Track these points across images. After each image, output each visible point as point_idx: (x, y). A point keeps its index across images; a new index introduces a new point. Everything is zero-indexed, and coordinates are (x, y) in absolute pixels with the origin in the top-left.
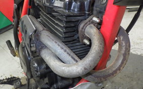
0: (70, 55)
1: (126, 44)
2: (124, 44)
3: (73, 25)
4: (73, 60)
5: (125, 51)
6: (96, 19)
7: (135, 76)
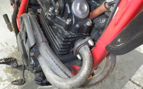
0: (62, 70)
1: (112, 64)
2: (110, 64)
3: (69, 43)
4: (64, 74)
5: (110, 69)
6: (91, 43)
7: (120, 66)
